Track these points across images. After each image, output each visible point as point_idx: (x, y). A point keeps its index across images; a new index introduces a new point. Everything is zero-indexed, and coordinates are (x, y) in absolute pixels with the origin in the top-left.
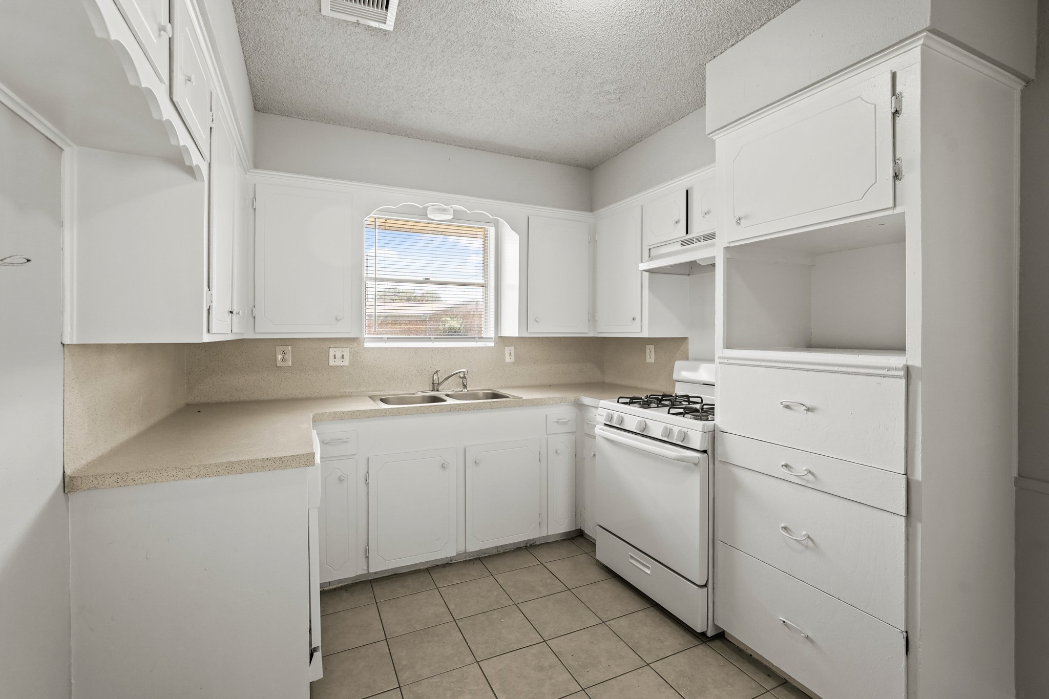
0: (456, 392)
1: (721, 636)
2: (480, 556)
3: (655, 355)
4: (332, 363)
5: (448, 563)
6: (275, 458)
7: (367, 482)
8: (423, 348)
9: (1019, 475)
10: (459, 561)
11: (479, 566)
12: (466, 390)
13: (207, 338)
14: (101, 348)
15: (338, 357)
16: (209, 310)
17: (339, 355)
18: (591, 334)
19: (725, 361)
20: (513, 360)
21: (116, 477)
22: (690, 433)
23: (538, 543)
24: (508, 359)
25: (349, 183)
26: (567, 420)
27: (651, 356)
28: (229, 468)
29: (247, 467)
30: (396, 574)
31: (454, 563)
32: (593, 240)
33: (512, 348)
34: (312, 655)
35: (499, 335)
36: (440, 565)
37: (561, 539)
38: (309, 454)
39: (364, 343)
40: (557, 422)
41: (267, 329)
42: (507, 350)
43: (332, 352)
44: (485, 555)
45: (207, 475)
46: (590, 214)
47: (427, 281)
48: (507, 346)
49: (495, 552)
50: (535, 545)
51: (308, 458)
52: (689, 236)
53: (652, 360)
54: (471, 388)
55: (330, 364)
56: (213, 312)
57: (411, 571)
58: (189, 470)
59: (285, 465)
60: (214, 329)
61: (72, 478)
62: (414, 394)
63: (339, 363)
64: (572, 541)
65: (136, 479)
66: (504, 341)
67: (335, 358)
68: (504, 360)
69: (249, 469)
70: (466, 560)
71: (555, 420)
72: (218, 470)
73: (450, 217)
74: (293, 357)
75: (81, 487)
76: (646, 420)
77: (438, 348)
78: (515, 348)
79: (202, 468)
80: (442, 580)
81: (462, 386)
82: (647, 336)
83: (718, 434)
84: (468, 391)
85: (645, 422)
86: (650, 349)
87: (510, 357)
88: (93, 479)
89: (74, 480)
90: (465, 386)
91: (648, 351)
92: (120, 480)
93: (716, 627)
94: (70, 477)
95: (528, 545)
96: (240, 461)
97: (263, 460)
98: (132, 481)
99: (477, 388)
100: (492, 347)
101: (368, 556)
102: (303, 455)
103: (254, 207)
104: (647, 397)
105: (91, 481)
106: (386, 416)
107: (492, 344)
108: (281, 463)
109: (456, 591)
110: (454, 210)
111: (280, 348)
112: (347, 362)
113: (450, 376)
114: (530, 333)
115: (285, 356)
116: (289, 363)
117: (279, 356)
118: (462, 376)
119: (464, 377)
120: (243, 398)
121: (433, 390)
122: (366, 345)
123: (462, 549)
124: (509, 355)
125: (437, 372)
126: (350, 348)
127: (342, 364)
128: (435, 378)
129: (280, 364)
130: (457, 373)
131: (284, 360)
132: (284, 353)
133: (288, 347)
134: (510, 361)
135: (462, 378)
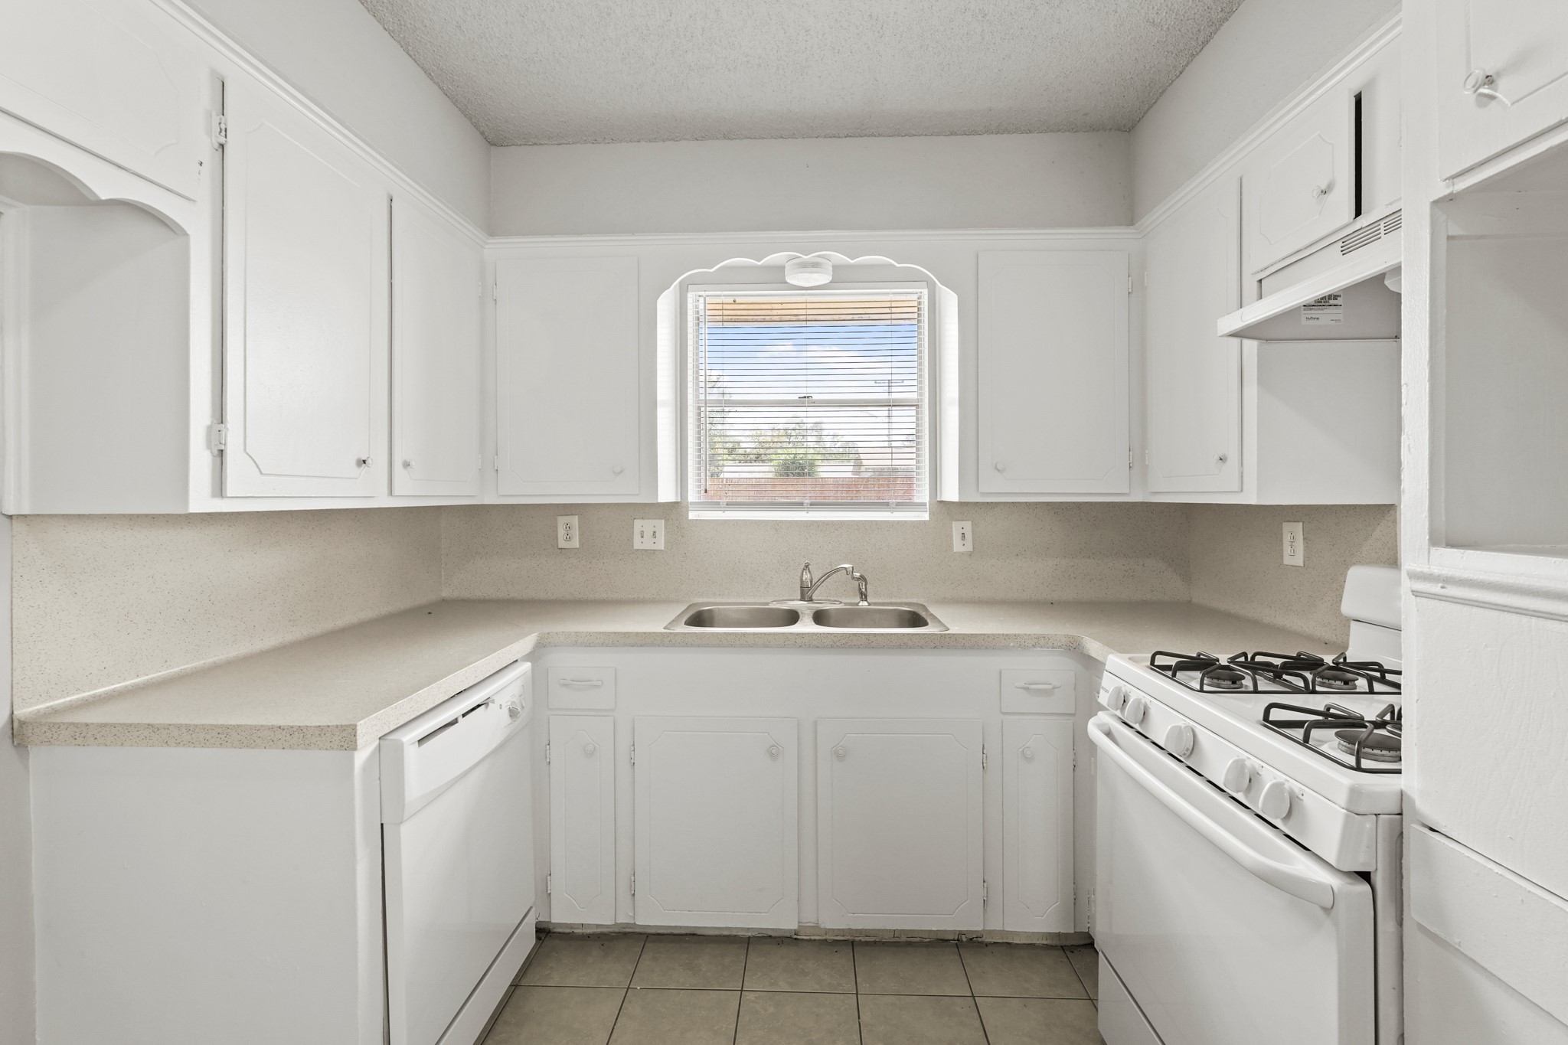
0: (846, 604)
2: (857, 939)
3: (1307, 548)
4: (638, 544)
5: (791, 937)
6: (292, 727)
7: (632, 761)
8: (790, 522)
10: (813, 938)
11: (843, 960)
12: (866, 603)
15: (649, 535)
17: (648, 534)
18: (1137, 497)
19: (1436, 588)
20: (969, 547)
21: (75, 729)
22: (1310, 801)
23: (988, 940)
24: (958, 546)
25: (632, 238)
26: (1050, 687)
27: (1294, 549)
28: (223, 737)
29: (248, 738)
30: (694, 934)
31: (803, 939)
32: (1137, 288)
33: (968, 526)
35: (938, 499)
36: (775, 938)
37: (1045, 942)
38: (346, 726)
39: (688, 511)
40: (1024, 688)
42: (956, 528)
43: (638, 524)
44: (868, 939)
45: (191, 744)
46: (1131, 230)
47: (805, 401)
48: (957, 520)
49: (888, 938)
50: (982, 942)
51: (345, 734)
52: (1363, 221)
53: (1299, 560)
54: (877, 599)
55: (636, 547)
57: (720, 936)
58: (167, 731)
59: (307, 742)
61: (22, 723)
62: (768, 604)
63: (648, 545)
64: (1068, 952)
65: (98, 736)
66: (945, 510)
67: (642, 537)
68: (951, 546)
69: (252, 741)
70: (826, 940)
71: (1021, 684)
72: (208, 737)
73: (824, 278)
74: (581, 534)
75: (32, 739)
76: (1199, 729)
77: (817, 522)
78: (974, 525)
79: (184, 730)
80: (760, 974)
81: (859, 595)
82: (1253, 501)
83: (1413, 830)
84: (869, 605)
85: (1195, 736)
86: (1293, 536)
87: (964, 542)
88: (45, 729)
89: (24, 726)
90: (864, 596)
91: (1287, 539)
92: (78, 734)
94: (20, 721)
95: (964, 940)
96: (238, 726)
97: (272, 728)
98: (93, 739)
99: (893, 600)
100: (925, 522)
101: (634, 894)
102: (337, 726)
103: (495, 298)
104: (1232, 660)
105: (43, 731)
106: (664, 646)
107: (926, 516)
108: (301, 737)
109: (771, 1010)
110: (833, 267)
111: (562, 521)
112: (661, 545)
113: (828, 575)
114: (984, 494)
115: (569, 534)
116: (575, 543)
117: (561, 533)
118: (857, 575)
119: (862, 578)
120: (514, 594)
121: (803, 599)
122: (692, 515)
123: (809, 918)
124: (960, 537)
125: (807, 566)
126: (667, 520)
127: (654, 547)
128: (806, 576)
129: (562, 544)
130: (837, 570)
131: (568, 538)
132: (568, 527)
133: (575, 521)
134: (962, 549)
135: (858, 579)
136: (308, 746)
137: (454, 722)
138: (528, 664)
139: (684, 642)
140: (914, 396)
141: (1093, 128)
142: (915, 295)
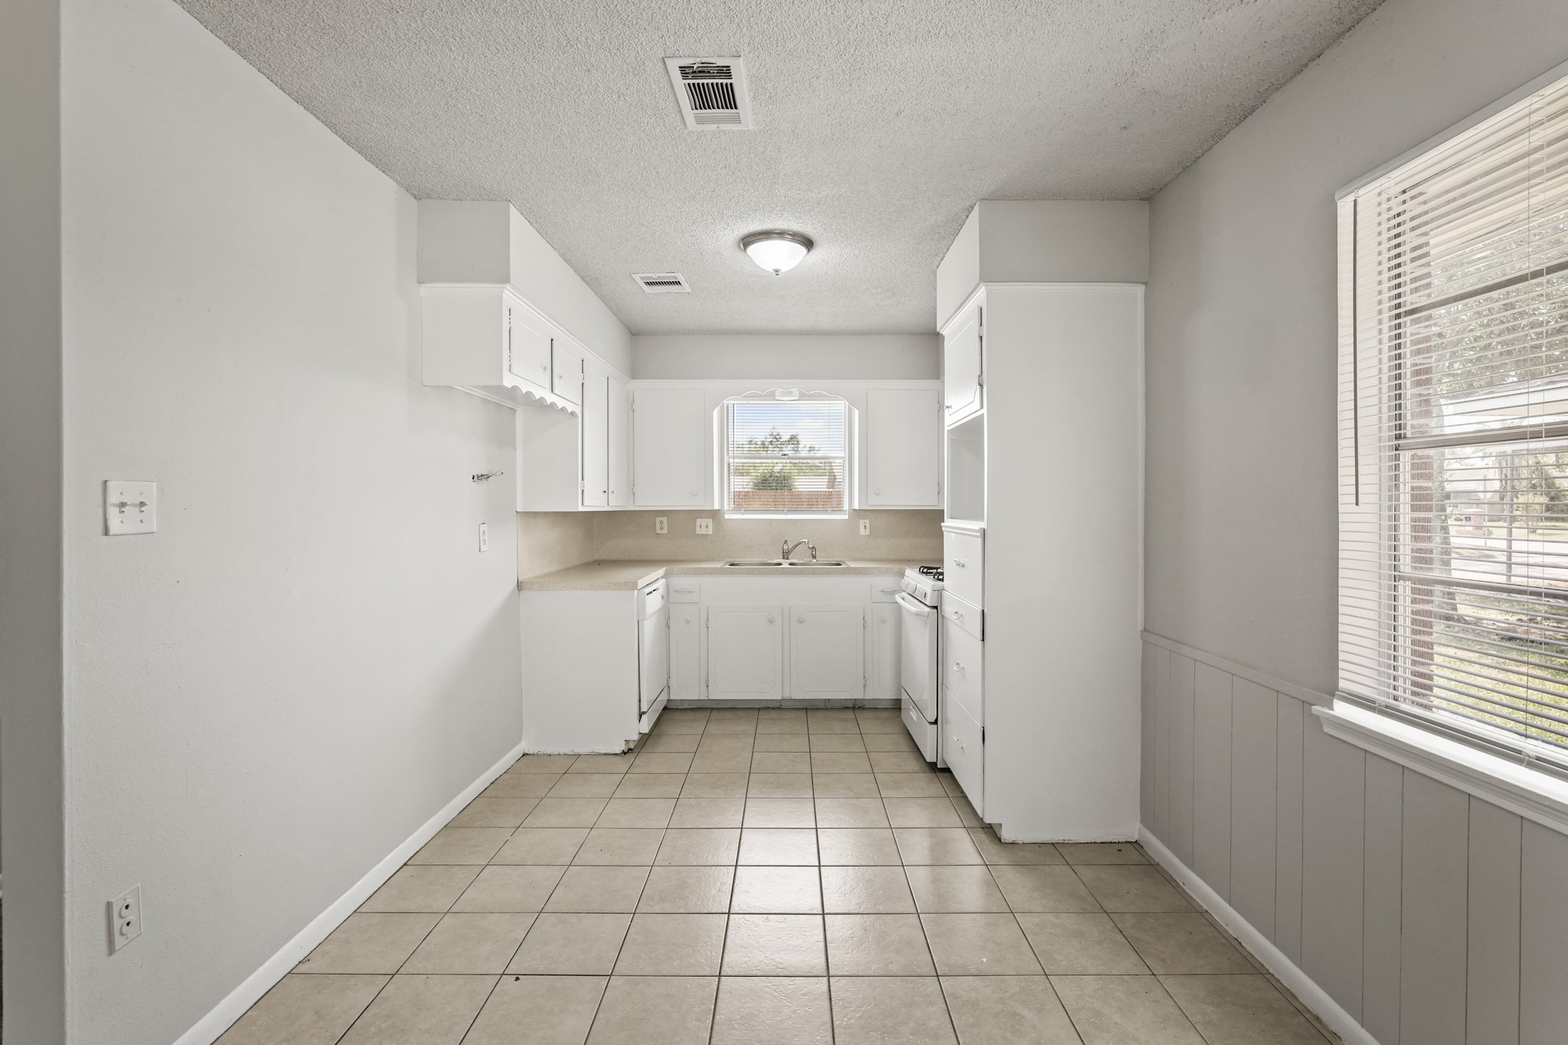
0: (805, 561)
1: (947, 770)
2: (808, 707)
4: (698, 531)
5: (778, 707)
6: (615, 583)
7: (707, 626)
8: (777, 520)
9: (1145, 630)
10: (788, 707)
12: (816, 561)
13: (581, 509)
14: (535, 514)
16: (583, 491)
17: (704, 526)
18: (941, 507)
20: (868, 533)
22: (928, 592)
23: (867, 706)
24: (862, 532)
25: (702, 381)
26: (892, 590)
29: (600, 586)
30: (734, 708)
31: (784, 708)
33: (867, 522)
34: (641, 716)
35: (854, 508)
36: (771, 707)
39: (724, 514)
40: (882, 591)
41: (645, 502)
42: (862, 523)
43: (699, 521)
44: (813, 706)
47: (786, 457)
48: (862, 518)
49: (822, 706)
50: (864, 708)
51: (633, 584)
55: (697, 533)
56: (585, 492)
57: (746, 708)
59: (621, 587)
60: (586, 504)
62: (766, 561)
63: (703, 531)
66: (857, 513)
67: (701, 528)
68: (859, 532)
69: (601, 588)
70: (793, 708)
71: (880, 590)
74: (669, 526)
75: (526, 587)
77: (791, 520)
78: (870, 521)
80: (764, 727)
81: (811, 557)
87: (865, 530)
89: (523, 583)
90: (814, 557)
93: (944, 761)
94: (521, 581)
95: (856, 707)
97: (609, 583)
99: (829, 559)
100: (847, 519)
101: (708, 685)
102: (631, 582)
103: (633, 408)
105: (530, 584)
106: (722, 575)
107: (846, 517)
110: (799, 392)
111: (658, 519)
112: (710, 532)
113: (796, 546)
114: (870, 506)
115: (663, 526)
116: (665, 531)
117: (658, 525)
118: (811, 546)
119: (814, 548)
120: (632, 558)
121: (784, 558)
122: (727, 517)
123: (787, 695)
124: (863, 528)
125: (786, 542)
126: (713, 519)
127: (706, 533)
128: (786, 547)
129: (658, 531)
130: (801, 543)
131: (662, 528)
132: (662, 522)
133: (665, 519)
134: (864, 534)
135: (811, 548)
136: (621, 589)
137: (651, 592)
138: (664, 580)
139: (731, 573)
140: (843, 455)
141: (921, 334)
142: (843, 402)
